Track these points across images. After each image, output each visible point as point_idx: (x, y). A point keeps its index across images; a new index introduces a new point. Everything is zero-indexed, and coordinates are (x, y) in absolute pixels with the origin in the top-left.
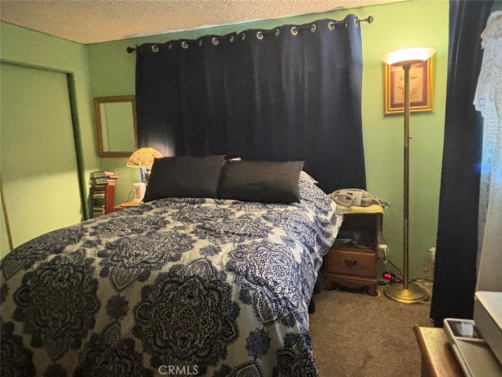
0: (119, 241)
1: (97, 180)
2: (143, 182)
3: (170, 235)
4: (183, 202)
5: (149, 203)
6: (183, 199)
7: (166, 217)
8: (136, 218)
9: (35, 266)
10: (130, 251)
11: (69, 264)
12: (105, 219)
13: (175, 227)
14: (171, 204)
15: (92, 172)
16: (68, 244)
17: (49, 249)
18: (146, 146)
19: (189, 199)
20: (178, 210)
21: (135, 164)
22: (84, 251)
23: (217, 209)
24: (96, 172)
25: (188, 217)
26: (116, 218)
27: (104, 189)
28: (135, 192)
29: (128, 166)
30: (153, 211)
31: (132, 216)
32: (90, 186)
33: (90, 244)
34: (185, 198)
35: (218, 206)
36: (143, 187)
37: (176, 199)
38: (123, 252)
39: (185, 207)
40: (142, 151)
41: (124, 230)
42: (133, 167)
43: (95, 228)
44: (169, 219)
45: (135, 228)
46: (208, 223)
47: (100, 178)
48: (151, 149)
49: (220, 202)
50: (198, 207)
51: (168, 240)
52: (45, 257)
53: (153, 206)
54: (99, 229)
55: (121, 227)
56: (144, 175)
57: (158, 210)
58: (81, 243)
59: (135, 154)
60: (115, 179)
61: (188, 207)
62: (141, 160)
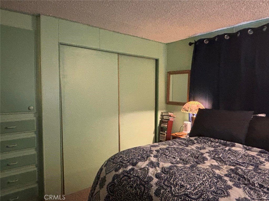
0: (170, 168)
1: (164, 117)
2: (189, 121)
3: (208, 173)
4: (217, 142)
5: (192, 138)
6: (217, 140)
7: (204, 153)
8: (183, 150)
9: (121, 171)
10: (177, 180)
11: (137, 176)
12: (164, 145)
13: (212, 165)
14: (208, 142)
15: (162, 111)
16: (140, 160)
17: (129, 161)
18: (194, 100)
19: (222, 141)
20: (213, 149)
21: (186, 110)
22: (148, 169)
23: (246, 155)
24: (164, 112)
25: (222, 158)
26: (171, 146)
27: (167, 122)
28: (184, 126)
29: (181, 111)
30: (195, 145)
31: (181, 147)
32: (160, 120)
33: (152, 164)
34: (218, 139)
35: (246, 151)
36: (189, 125)
37: (212, 139)
38: (172, 179)
39: (219, 148)
40: (191, 103)
41: (175, 158)
42: (184, 112)
43: (158, 151)
44: (206, 155)
45: (182, 157)
46: (240, 168)
47: (166, 115)
48: (196, 102)
49: (248, 148)
50: (229, 150)
51: (206, 178)
52: (126, 166)
53: (196, 141)
54: (160, 153)
55: (173, 155)
56: (191, 117)
57: (199, 146)
58: (147, 162)
59: (187, 104)
60: (174, 117)
61: (221, 147)
62: (190, 108)
